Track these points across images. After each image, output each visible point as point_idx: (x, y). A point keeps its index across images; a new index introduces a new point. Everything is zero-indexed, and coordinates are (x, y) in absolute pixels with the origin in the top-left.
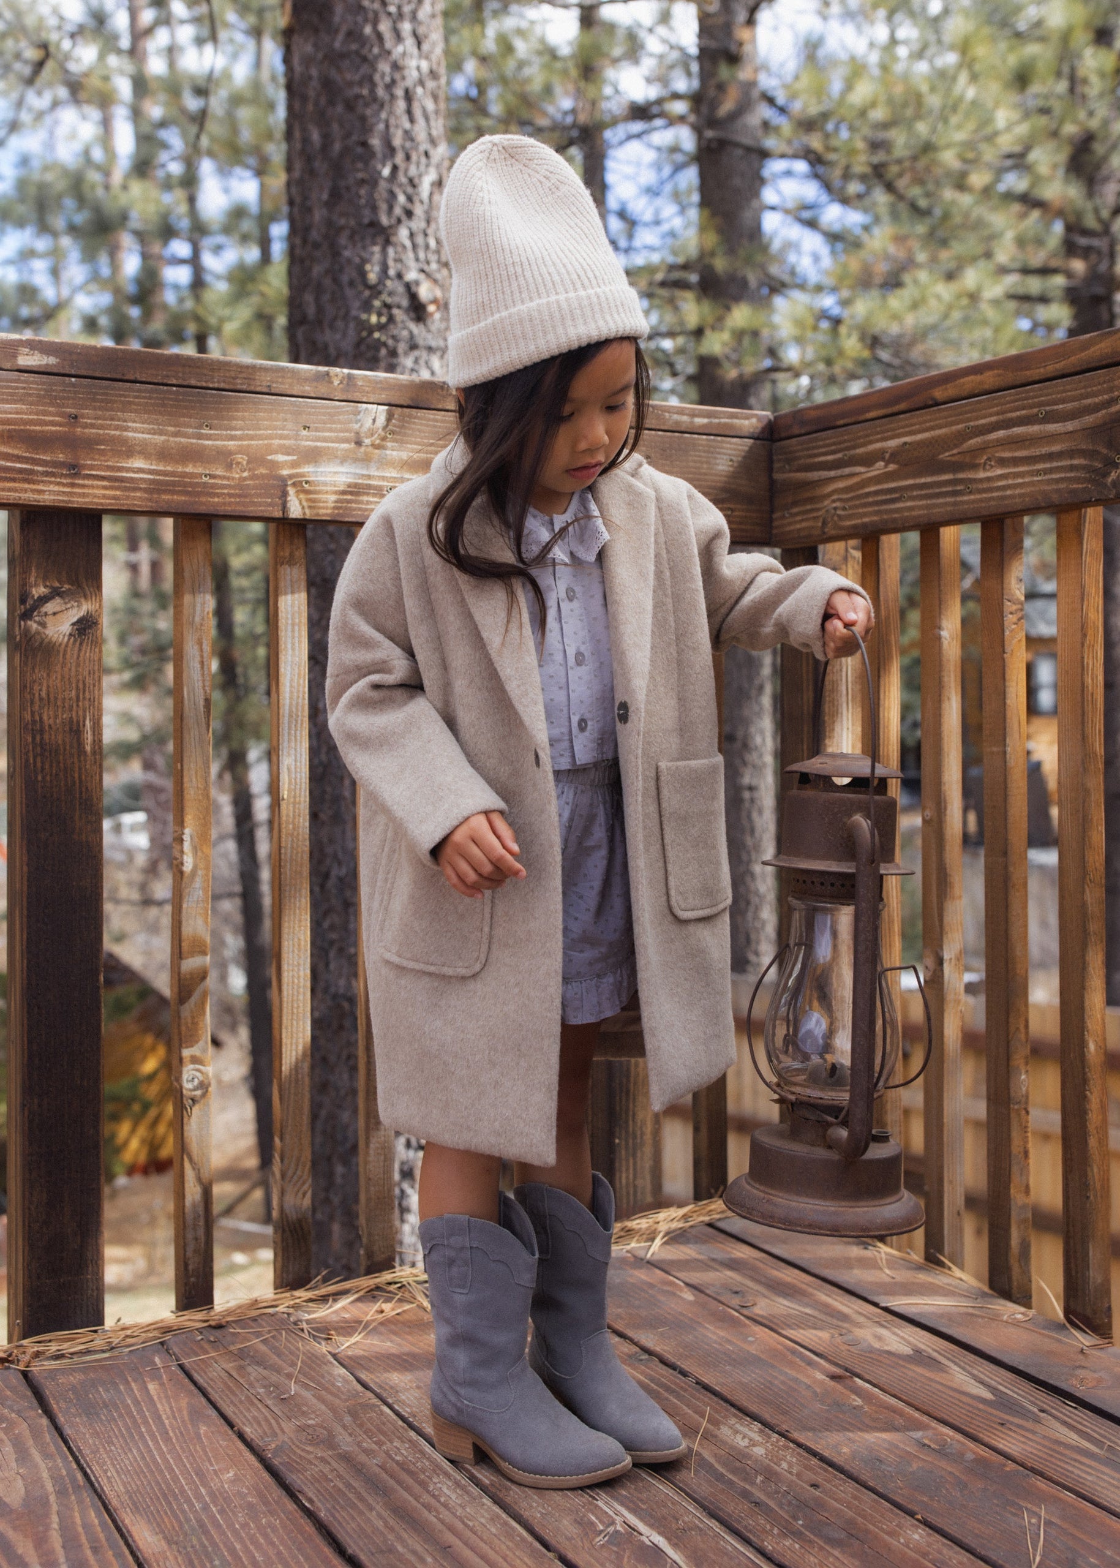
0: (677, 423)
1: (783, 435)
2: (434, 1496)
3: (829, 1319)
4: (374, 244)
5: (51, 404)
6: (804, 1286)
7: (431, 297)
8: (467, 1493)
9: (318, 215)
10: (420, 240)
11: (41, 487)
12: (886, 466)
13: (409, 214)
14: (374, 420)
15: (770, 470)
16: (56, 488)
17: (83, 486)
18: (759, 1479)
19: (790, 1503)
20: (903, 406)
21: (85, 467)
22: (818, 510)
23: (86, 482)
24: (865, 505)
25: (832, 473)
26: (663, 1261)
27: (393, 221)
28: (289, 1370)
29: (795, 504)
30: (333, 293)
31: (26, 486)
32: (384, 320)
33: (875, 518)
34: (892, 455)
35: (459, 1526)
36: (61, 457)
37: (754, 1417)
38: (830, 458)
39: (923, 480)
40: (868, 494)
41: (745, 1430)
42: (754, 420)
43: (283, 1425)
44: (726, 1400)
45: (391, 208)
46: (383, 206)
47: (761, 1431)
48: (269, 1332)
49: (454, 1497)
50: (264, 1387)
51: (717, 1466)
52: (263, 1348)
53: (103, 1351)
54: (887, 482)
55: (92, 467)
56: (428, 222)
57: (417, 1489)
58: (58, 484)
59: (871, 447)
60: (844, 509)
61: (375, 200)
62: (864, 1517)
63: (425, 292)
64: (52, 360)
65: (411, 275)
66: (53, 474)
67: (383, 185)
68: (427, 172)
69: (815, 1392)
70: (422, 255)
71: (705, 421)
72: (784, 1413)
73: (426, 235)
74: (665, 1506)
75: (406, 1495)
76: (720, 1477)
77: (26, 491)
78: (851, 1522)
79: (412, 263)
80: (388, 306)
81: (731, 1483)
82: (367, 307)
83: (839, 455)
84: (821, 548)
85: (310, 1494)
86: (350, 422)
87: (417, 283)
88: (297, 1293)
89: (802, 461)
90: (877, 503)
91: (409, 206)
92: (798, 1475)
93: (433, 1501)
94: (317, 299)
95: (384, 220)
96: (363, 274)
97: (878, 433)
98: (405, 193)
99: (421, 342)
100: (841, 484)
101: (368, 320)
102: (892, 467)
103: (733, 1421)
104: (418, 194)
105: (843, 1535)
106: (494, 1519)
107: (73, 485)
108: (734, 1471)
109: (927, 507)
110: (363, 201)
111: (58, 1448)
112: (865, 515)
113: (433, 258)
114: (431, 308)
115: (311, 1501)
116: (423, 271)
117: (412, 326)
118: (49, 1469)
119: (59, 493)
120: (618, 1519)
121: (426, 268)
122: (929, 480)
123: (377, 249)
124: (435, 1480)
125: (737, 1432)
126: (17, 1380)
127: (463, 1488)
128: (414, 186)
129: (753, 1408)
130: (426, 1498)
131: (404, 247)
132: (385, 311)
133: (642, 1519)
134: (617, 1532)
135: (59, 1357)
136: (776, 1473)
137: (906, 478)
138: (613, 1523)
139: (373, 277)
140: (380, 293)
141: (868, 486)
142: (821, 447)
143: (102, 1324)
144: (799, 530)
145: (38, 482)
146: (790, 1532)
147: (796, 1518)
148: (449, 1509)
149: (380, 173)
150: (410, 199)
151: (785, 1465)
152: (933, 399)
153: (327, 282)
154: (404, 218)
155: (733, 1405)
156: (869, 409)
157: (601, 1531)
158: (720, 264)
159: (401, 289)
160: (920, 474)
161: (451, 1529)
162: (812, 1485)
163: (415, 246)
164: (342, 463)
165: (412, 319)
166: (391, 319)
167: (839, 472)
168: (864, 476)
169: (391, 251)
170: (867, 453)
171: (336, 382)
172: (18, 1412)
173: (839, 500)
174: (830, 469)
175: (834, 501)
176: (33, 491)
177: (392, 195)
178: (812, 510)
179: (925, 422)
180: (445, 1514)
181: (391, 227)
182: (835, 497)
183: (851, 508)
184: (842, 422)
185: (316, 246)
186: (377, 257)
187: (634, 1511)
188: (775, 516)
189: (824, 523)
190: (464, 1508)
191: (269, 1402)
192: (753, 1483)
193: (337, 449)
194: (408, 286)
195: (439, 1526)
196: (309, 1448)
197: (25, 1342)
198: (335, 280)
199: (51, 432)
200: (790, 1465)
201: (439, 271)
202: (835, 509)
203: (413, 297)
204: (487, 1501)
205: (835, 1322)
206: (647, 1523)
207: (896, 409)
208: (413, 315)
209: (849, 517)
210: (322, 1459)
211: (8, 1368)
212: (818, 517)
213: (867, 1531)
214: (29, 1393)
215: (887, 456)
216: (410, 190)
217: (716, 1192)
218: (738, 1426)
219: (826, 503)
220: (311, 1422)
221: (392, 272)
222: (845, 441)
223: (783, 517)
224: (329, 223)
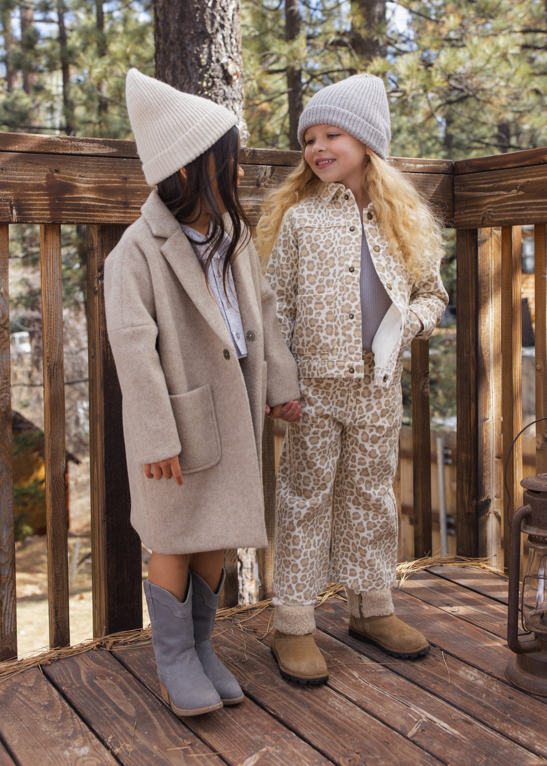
0: (408, 167)
1: (460, 172)
2: (332, 707)
3: (497, 617)
4: (204, 43)
5: (115, 173)
6: (481, 601)
7: (235, 71)
8: (348, 705)
9: (173, 27)
10: (228, 40)
11: (111, 214)
12: (517, 192)
13: (222, 26)
14: (265, 173)
15: (453, 190)
16: (118, 215)
17: (130, 213)
18: (484, 695)
19: (501, 707)
20: (527, 163)
21: (131, 203)
22: (480, 212)
23: (132, 211)
24: (506, 211)
25: (488, 194)
26: (408, 589)
27: (214, 31)
28: (241, 648)
29: (467, 208)
30: (182, 70)
31: (104, 214)
32: (210, 84)
33: (511, 218)
34: (521, 187)
35: (349, 721)
36: (120, 199)
37: (474, 666)
38: (486, 186)
39: (538, 201)
40: (508, 206)
41: (471, 672)
42: (445, 164)
43: (248, 675)
44: (458, 658)
45: (213, 24)
46: (209, 23)
47: (478, 673)
48: (224, 629)
49: (341, 707)
50: (232, 656)
51: (462, 690)
52: (224, 637)
53: (146, 641)
54: (519, 200)
55: (134, 203)
56: (232, 30)
57: (323, 704)
58: (119, 212)
59: (510, 182)
60: (494, 212)
61: (204, 19)
62: (538, 712)
63: (231, 69)
64: (114, 150)
65: (224, 60)
66: (116, 208)
67: (208, 11)
68: (231, 4)
69: (500, 654)
70: (229, 49)
71: (422, 166)
72: (488, 664)
73: (231, 38)
74: (443, 709)
75: (318, 707)
76: (465, 695)
77: (103, 216)
78: (532, 714)
79: (224, 53)
80: (211, 77)
81: (471, 698)
82: (201, 78)
83: (492, 185)
84: (479, 230)
85: (273, 708)
86: (254, 175)
87: (227, 64)
88: (233, 609)
89: (471, 186)
90: (512, 210)
91: (222, 22)
92: (502, 693)
93: (333, 710)
94: (173, 72)
95: (209, 31)
96: (199, 60)
97: (513, 175)
98: (220, 15)
99: (229, 96)
100: (493, 200)
101: (202, 85)
102: (521, 193)
103: (464, 668)
104: (227, 15)
105: (530, 721)
106: (364, 717)
107: (125, 213)
108: (471, 692)
109: (540, 214)
110: (198, 20)
111: (142, 688)
112: (506, 216)
113: (235, 50)
114: (235, 77)
115: (274, 711)
116: (230, 57)
117: (225, 87)
118: (142, 698)
119: (119, 217)
120: (423, 716)
121: (231, 55)
122: (541, 201)
123: (205, 46)
124: (330, 699)
125: (467, 673)
126: (108, 656)
127: (345, 703)
128: (225, 11)
129: (472, 661)
130: (329, 708)
131: (220, 45)
132: (210, 79)
133: (434, 716)
134: (424, 722)
135: (125, 644)
136: (491, 693)
137: (529, 199)
138: (421, 718)
139: (204, 61)
140: (208, 70)
141: (508, 202)
142: (482, 180)
143: (142, 627)
144: (469, 221)
145: (109, 212)
146: (504, 720)
147: (506, 713)
148: (341, 713)
149: (207, 5)
150: (222, 18)
151: (494, 689)
152: (544, 160)
153: (179, 63)
154: (219, 28)
155: (461, 660)
156: (508, 163)
157: (416, 722)
158: (363, 33)
159: (219, 68)
160: (536, 198)
161: (345, 722)
162: (510, 698)
163: (225, 44)
164: (250, 196)
165: (224, 84)
166: (214, 84)
167: (492, 193)
168: (506, 196)
169: (213, 47)
170: (508, 185)
171: (247, 155)
172: (116, 671)
173: (491, 207)
174: (486, 192)
175: (489, 208)
176: (107, 216)
177: (213, 16)
178: (476, 212)
179: (540, 171)
180: (340, 715)
181: (213, 34)
182: (489, 206)
183: (498, 212)
184: (493, 168)
185: (172, 44)
186: (206, 50)
187: (430, 712)
188: (455, 213)
189: (483, 218)
190: (348, 712)
191: (237, 664)
192: (482, 698)
193: (248, 189)
194: (222, 66)
195: (339, 721)
196: (264, 686)
197: (107, 637)
198: (184, 63)
199: (115, 186)
200: (496, 688)
201: (237, 57)
202: (489, 212)
203: (225, 71)
204: (359, 709)
205: (500, 618)
206: (436, 717)
207: (523, 164)
208: (224, 81)
209: (498, 216)
210: (272, 691)
211: (102, 650)
212: (479, 215)
213: (541, 718)
214: (117, 662)
215: (518, 187)
216: (222, 13)
217: (427, 553)
218: (467, 670)
219: (484, 208)
220: (260, 673)
221: (214, 59)
222: (495, 178)
223: (460, 214)
224: (180, 32)
